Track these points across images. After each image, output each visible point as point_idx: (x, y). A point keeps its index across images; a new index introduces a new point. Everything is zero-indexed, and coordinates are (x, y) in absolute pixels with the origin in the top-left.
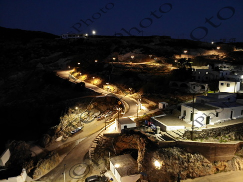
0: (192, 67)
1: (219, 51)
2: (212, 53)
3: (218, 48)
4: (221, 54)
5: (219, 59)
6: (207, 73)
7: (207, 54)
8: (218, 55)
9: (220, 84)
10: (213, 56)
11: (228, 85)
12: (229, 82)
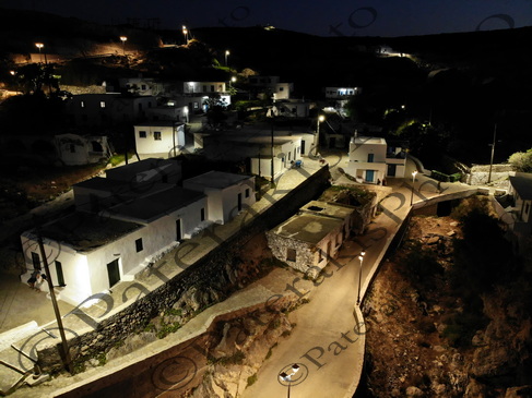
0: (63, 88)
1: (125, 46)
2: (111, 50)
3: (124, 39)
4: (132, 55)
5: (128, 65)
6: (103, 104)
7: (98, 54)
8: (126, 57)
9: (137, 135)
10: (114, 58)
11: (157, 136)
12: (158, 129)
